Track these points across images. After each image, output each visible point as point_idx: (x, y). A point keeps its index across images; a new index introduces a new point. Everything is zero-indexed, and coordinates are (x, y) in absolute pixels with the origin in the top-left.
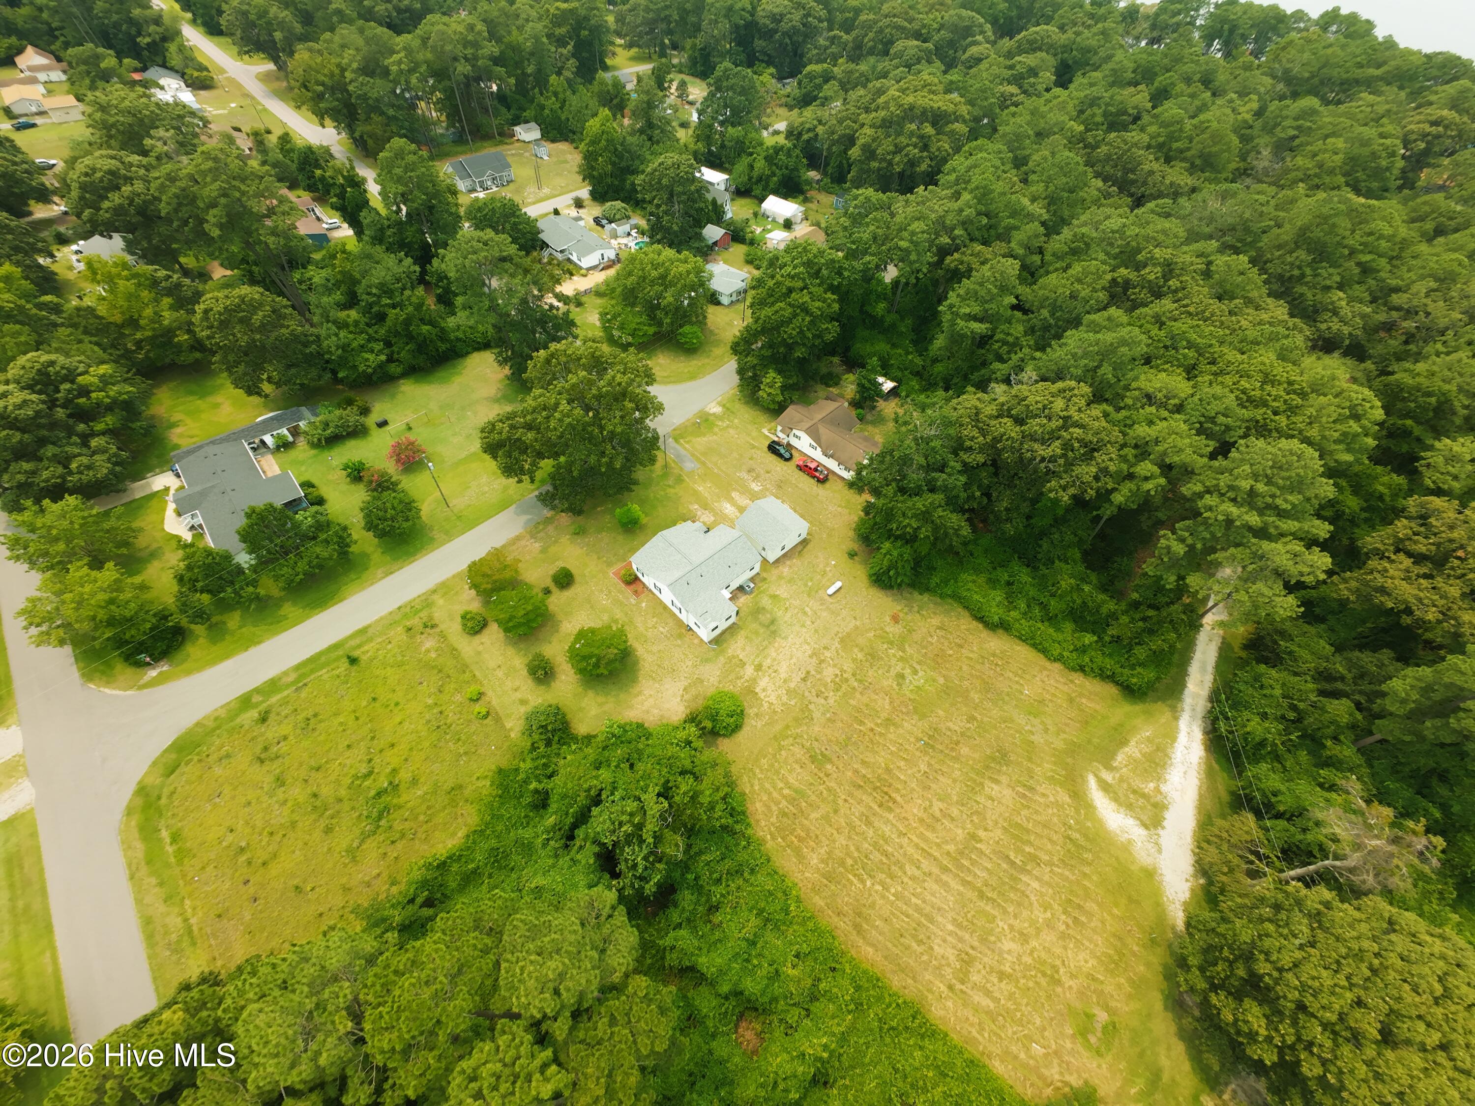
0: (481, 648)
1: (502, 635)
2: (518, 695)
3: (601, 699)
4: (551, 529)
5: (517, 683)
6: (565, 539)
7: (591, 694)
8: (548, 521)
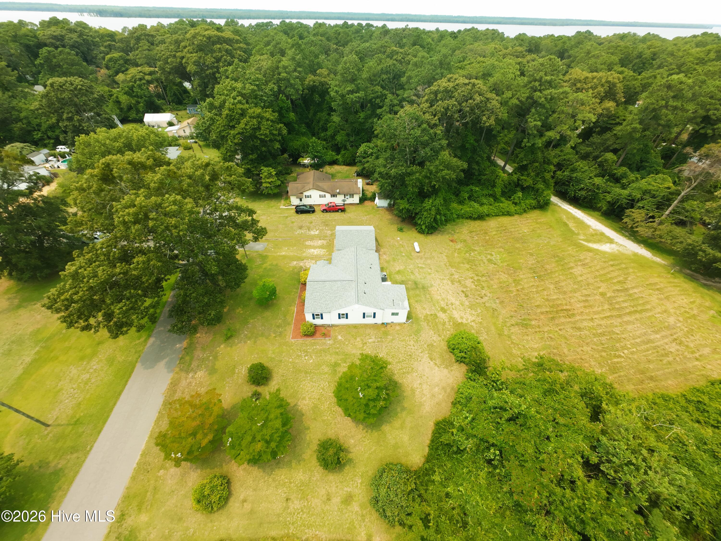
0: (248, 506)
1: (256, 471)
2: (336, 500)
3: (397, 423)
4: (199, 353)
5: (323, 492)
6: (222, 349)
7: (386, 428)
8: (189, 350)
